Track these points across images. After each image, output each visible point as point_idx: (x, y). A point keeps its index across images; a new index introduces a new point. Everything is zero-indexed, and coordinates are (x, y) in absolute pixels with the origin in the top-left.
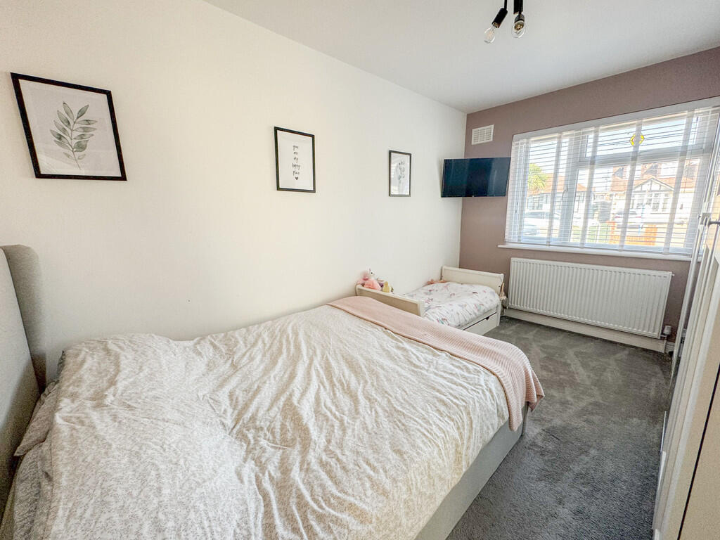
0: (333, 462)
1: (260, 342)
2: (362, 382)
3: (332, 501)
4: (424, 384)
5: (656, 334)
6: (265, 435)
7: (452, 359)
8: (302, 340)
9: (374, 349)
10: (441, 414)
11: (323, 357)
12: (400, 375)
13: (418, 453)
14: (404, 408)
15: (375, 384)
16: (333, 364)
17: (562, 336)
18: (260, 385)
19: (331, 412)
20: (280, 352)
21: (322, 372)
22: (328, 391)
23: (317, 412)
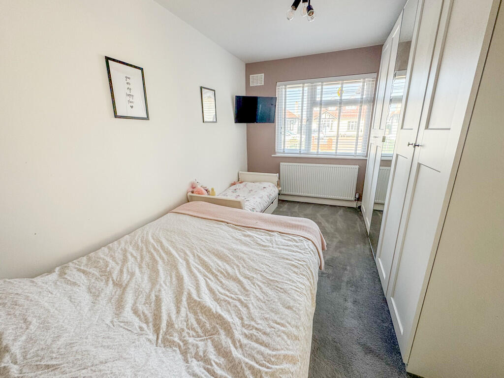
0: (254, 332)
1: (130, 257)
2: (235, 267)
3: (273, 360)
4: (276, 257)
5: (353, 199)
6: (188, 334)
7: (282, 236)
8: (168, 246)
9: (230, 241)
10: (297, 274)
11: (194, 256)
12: (258, 255)
13: (299, 304)
14: (274, 277)
15: (245, 266)
16: (206, 259)
17: (311, 207)
18: (157, 294)
19: (227, 296)
20: (155, 261)
21: (201, 268)
22: (214, 281)
23: (217, 300)
